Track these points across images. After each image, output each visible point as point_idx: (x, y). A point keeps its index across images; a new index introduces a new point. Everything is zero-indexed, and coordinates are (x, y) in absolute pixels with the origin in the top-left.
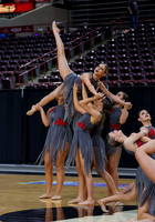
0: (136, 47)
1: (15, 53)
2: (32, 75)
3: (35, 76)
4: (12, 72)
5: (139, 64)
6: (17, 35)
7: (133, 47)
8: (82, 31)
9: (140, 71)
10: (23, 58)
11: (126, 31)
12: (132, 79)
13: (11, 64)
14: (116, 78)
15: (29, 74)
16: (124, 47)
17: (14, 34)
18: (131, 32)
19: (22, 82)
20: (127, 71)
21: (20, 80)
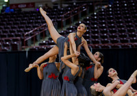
0: (112, 18)
1: (21, 23)
2: (34, 40)
3: (36, 41)
4: (19, 38)
5: (115, 32)
6: (23, 10)
7: (110, 19)
8: (72, 7)
9: (116, 37)
10: (27, 27)
11: (105, 7)
12: (110, 43)
13: (18, 31)
14: (98, 42)
15: (32, 39)
16: (104, 19)
17: (20, 9)
18: (109, 8)
19: (27, 45)
20: (106, 37)
21: (25, 44)
